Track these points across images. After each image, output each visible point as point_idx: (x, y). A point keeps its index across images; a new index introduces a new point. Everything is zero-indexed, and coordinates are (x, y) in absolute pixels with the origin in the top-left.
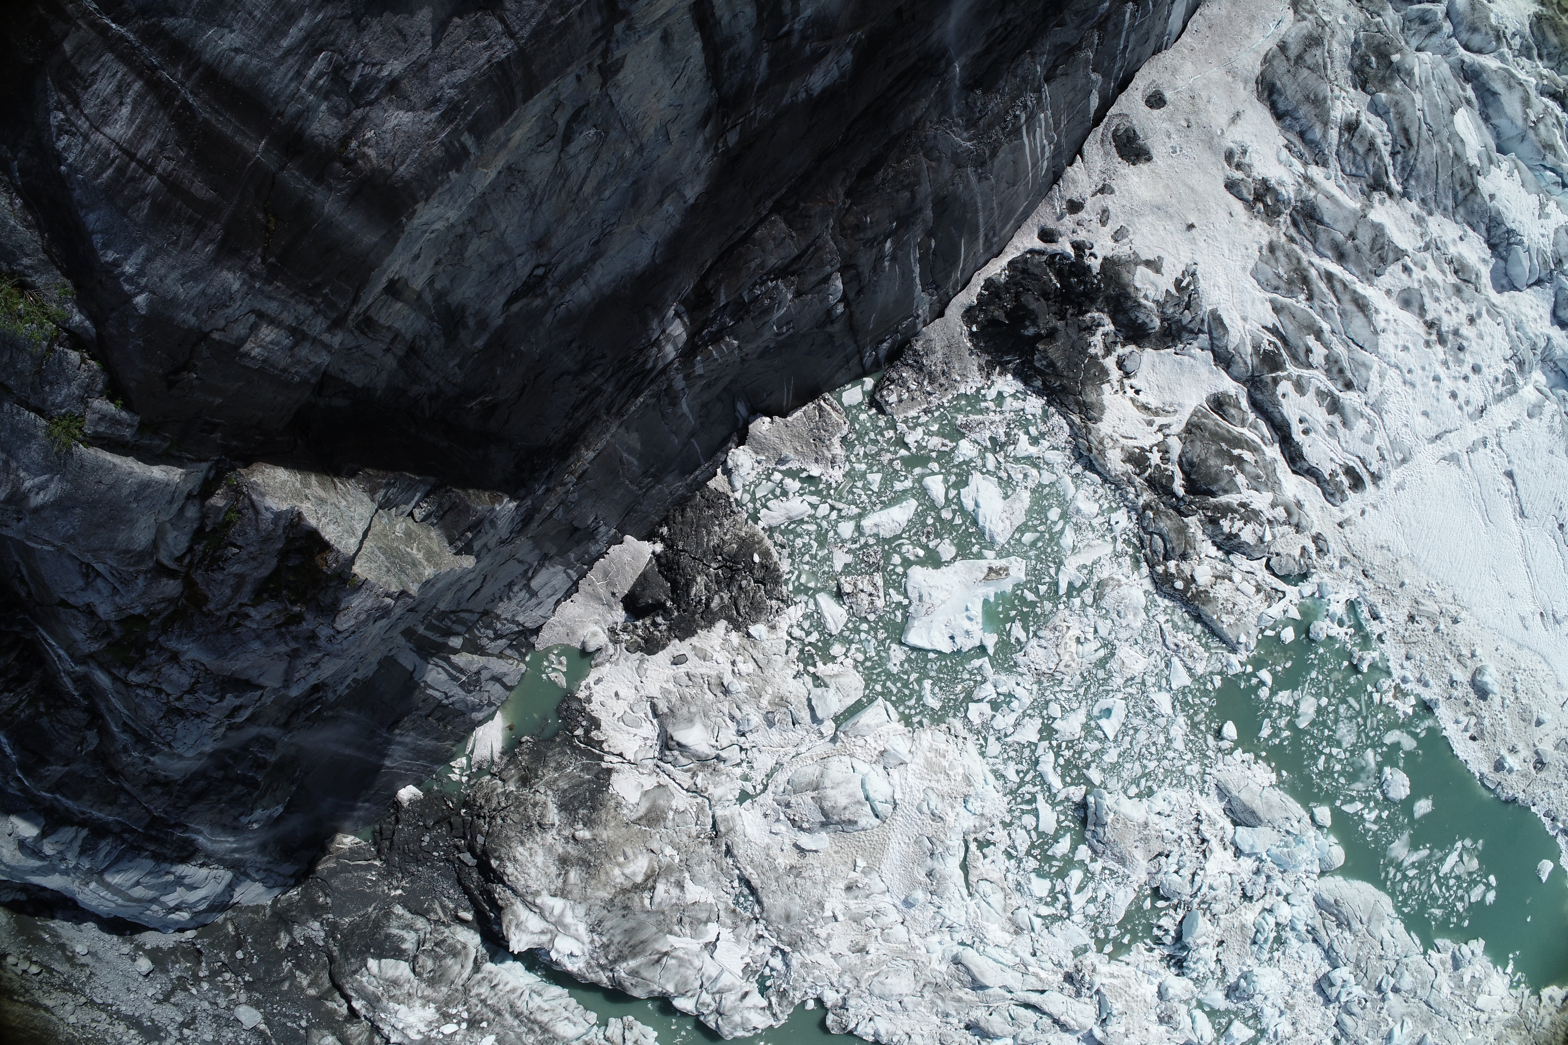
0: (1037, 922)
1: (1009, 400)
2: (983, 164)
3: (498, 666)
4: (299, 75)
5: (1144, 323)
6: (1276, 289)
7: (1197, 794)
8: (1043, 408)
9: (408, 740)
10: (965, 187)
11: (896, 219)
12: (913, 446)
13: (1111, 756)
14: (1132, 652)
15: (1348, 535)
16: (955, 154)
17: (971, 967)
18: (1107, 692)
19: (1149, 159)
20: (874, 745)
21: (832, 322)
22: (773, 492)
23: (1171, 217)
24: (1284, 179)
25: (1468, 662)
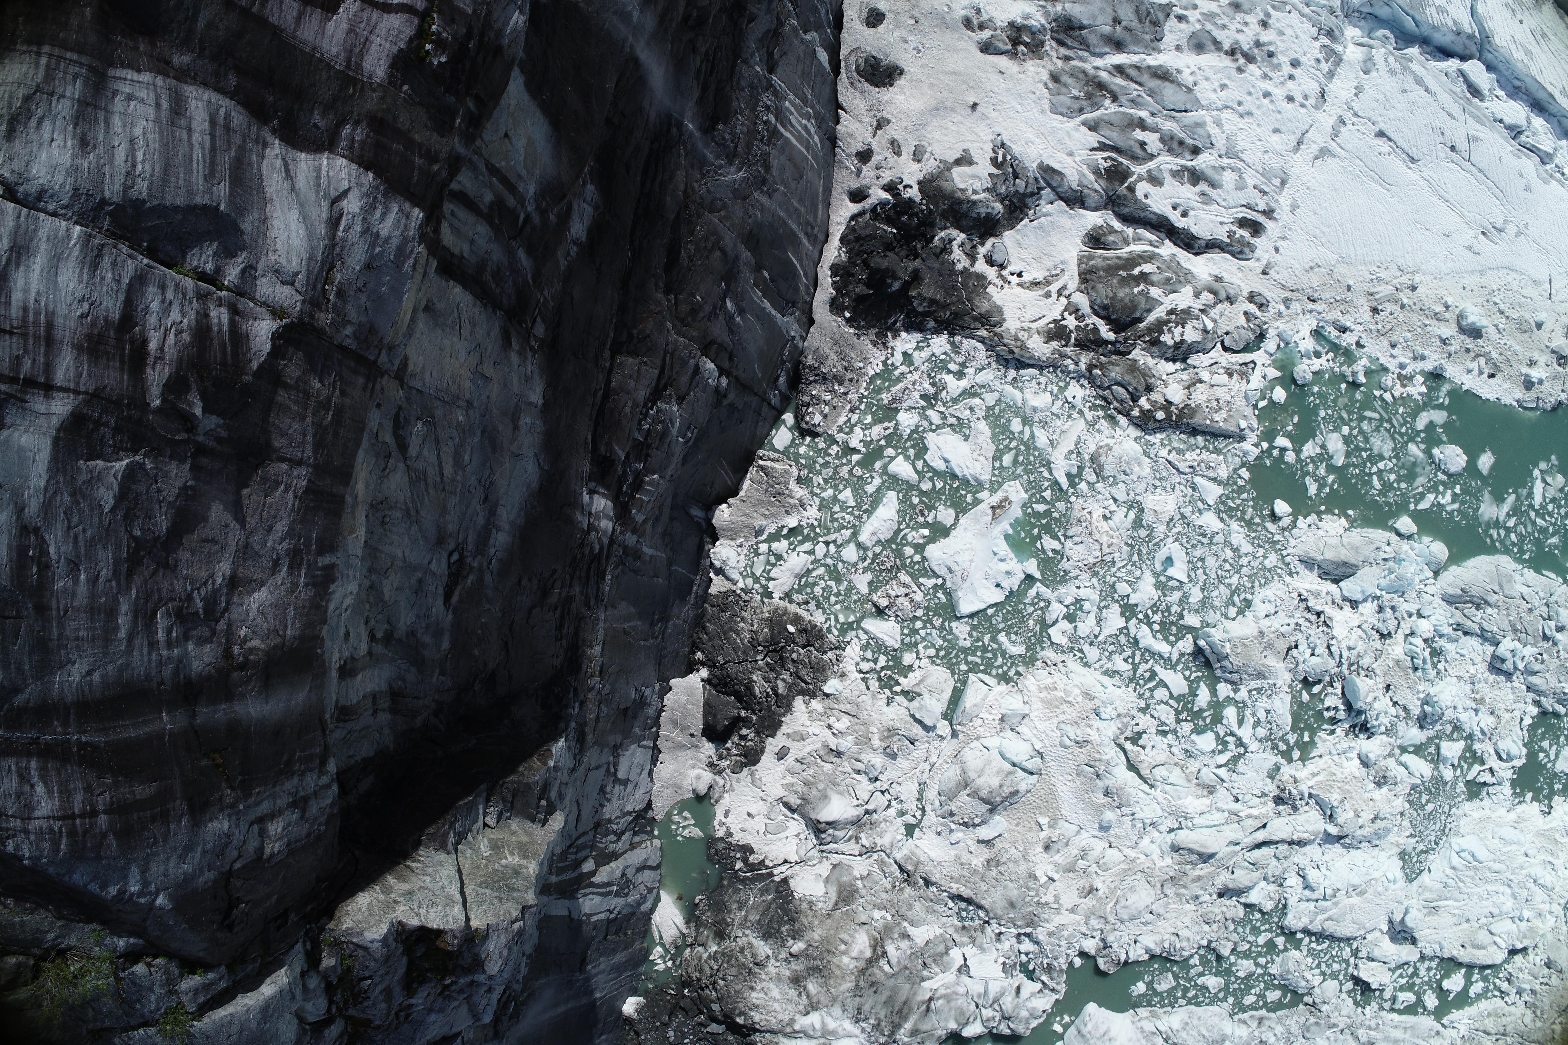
0: (1222, 772)
1: (916, 354)
2: (764, 182)
3: (635, 858)
4: (153, 645)
5: (988, 214)
6: (1081, 111)
7: (1288, 579)
8: (949, 342)
9: (602, 967)
10: (762, 211)
11: (722, 279)
15: (1277, 277)
16: (735, 192)
17: (1191, 846)
19: (902, 72)
20: (991, 717)
21: (725, 396)
22: (768, 562)
23: (952, 109)
24: (1027, 11)
25: (1447, 316)
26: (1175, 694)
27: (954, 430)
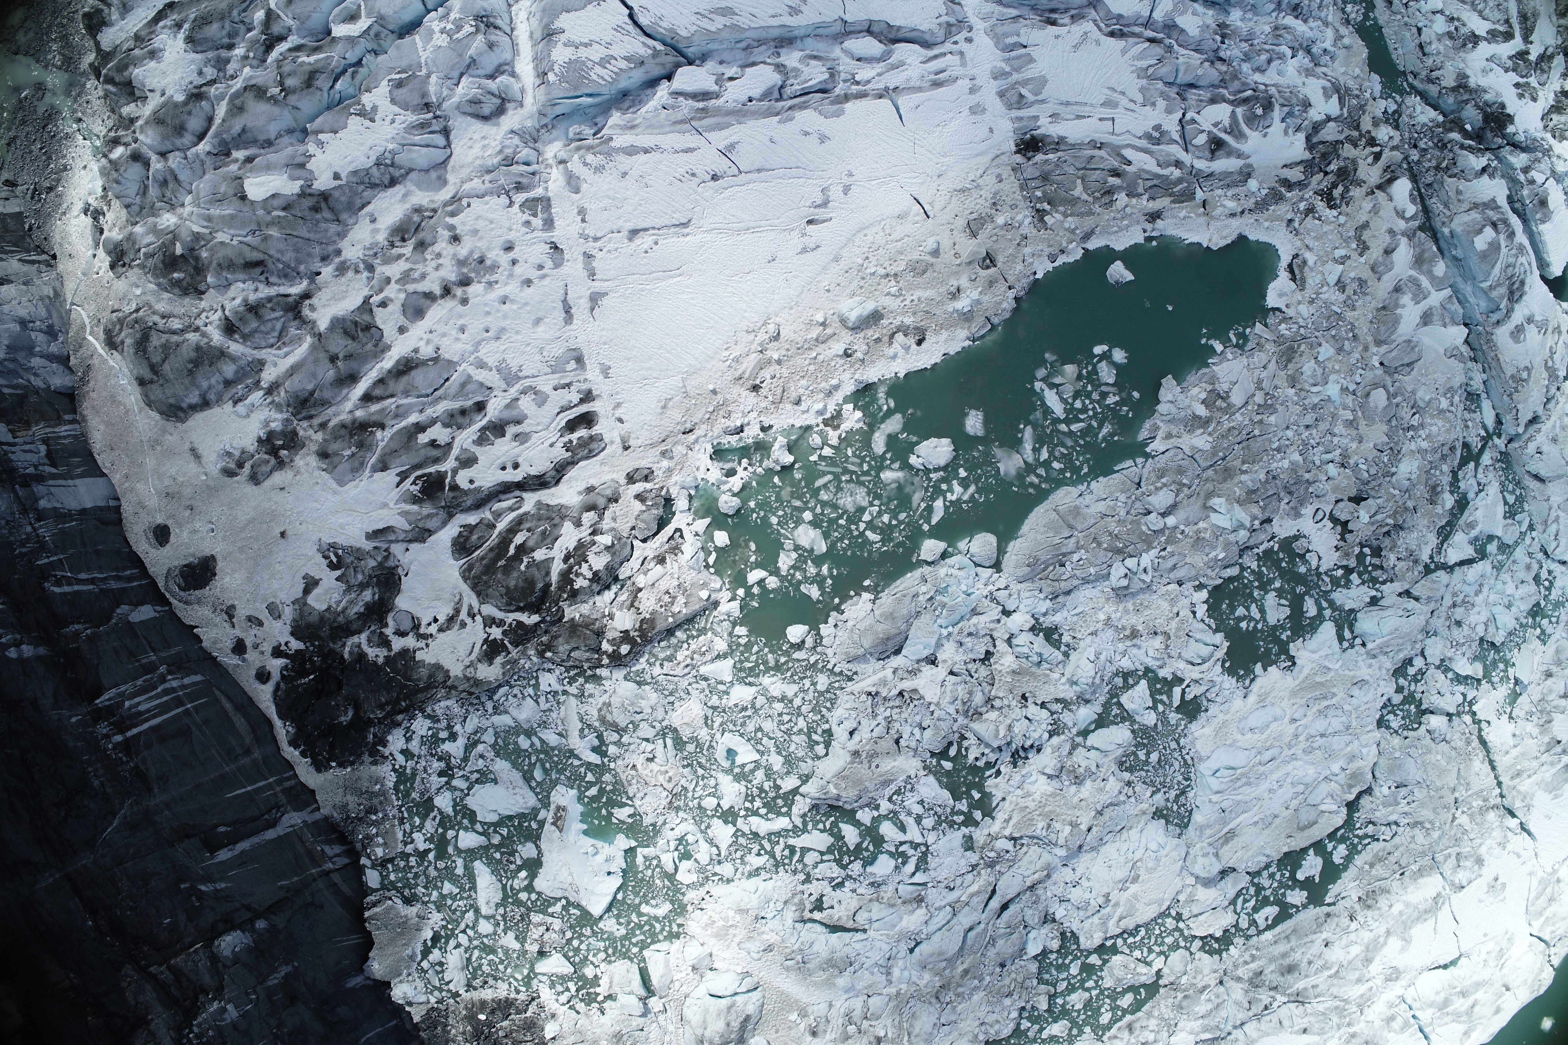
5: (365, 606)
6: (362, 464)
7: (850, 686)
15: (639, 442)
16: (131, 824)
19: (214, 559)
20: (683, 975)
21: (272, 931)
23: (271, 553)
24: (262, 418)
25: (829, 331)
26: (824, 849)
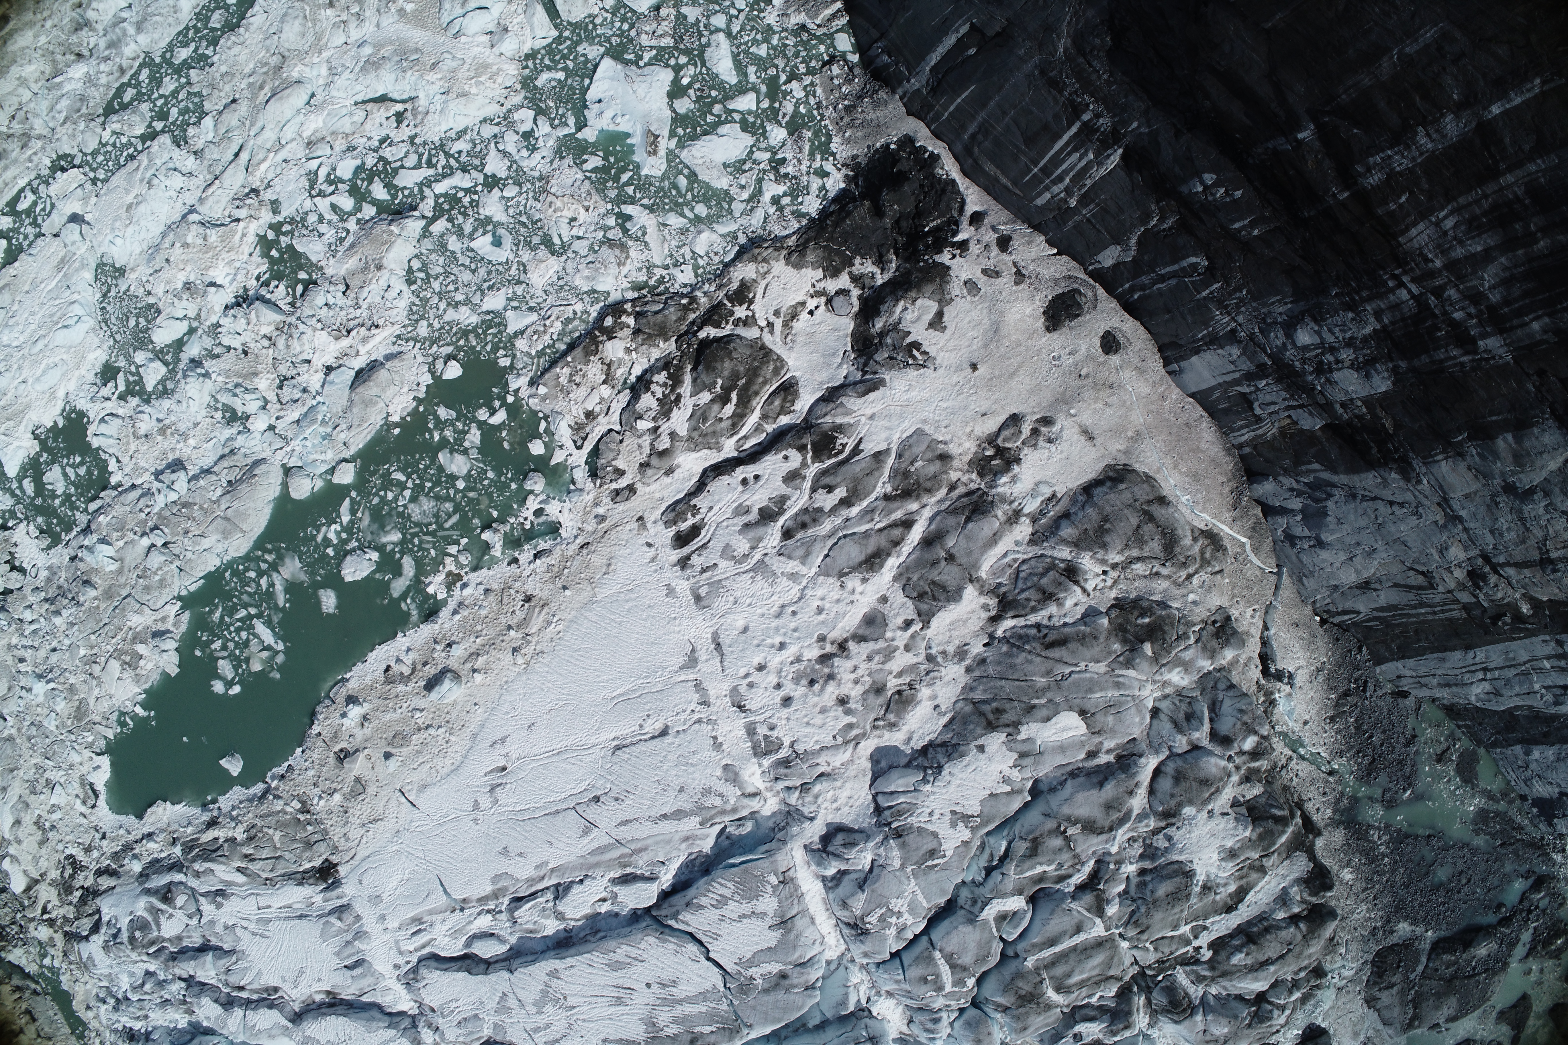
0: (313, 165)
1: (820, 182)
2: (1043, 74)
5: (879, 313)
6: (899, 456)
7: (397, 330)
8: (808, 214)
10: (1021, 58)
12: (788, 87)
13: (454, 244)
14: (551, 272)
15: (628, 527)
16: (1051, 31)
18: (517, 245)
19: (1048, 330)
20: (515, 21)
23: (986, 346)
24: (1018, 485)
25: (469, 665)
27: (739, 161)
